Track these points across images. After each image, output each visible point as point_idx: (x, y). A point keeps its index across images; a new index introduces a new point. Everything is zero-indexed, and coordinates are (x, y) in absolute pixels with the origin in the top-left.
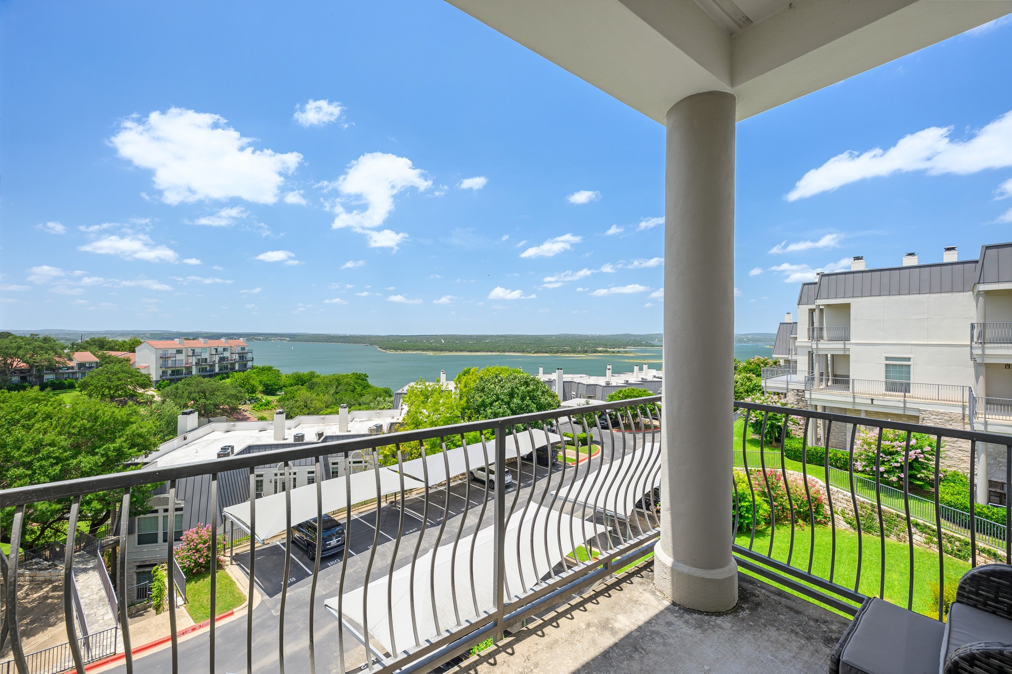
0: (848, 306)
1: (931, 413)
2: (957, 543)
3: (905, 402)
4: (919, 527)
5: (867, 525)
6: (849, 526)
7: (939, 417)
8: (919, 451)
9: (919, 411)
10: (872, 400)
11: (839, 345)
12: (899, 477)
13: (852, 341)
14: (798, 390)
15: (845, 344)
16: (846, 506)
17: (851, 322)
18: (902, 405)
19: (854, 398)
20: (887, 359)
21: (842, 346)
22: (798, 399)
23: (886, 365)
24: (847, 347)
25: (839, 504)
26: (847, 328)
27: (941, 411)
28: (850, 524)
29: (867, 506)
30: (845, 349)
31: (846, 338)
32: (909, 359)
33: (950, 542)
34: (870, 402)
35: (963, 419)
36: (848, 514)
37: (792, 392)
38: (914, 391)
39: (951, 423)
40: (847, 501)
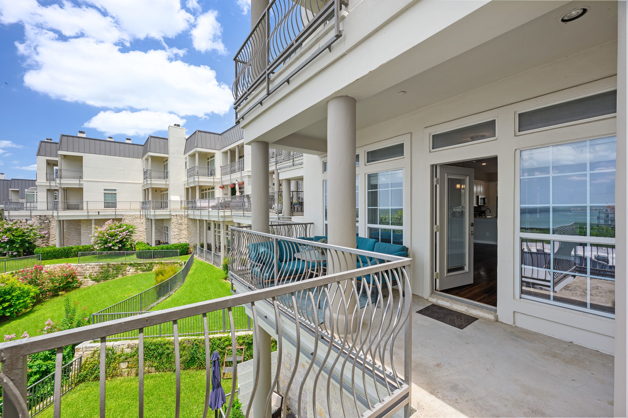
0: (81, 158)
1: (127, 216)
2: (148, 265)
3: (115, 212)
4: (132, 265)
5: (105, 276)
6: (94, 282)
7: (131, 217)
8: (127, 231)
9: (122, 215)
10: (99, 212)
11: (76, 181)
12: (119, 247)
13: (84, 179)
14: (40, 216)
15: (80, 181)
16: (92, 271)
17: (83, 167)
18: (114, 213)
19: (88, 212)
20: (105, 190)
21: (78, 182)
22: (40, 222)
23: (104, 193)
24: (81, 183)
25: (87, 272)
26: (81, 171)
27: (132, 214)
28: (95, 280)
29: (105, 266)
30: (80, 184)
31: (81, 177)
32: (115, 190)
33: (145, 266)
34: (97, 214)
35: (140, 217)
36: (93, 275)
37: (36, 218)
38: (119, 206)
39: (136, 219)
40: (92, 268)
